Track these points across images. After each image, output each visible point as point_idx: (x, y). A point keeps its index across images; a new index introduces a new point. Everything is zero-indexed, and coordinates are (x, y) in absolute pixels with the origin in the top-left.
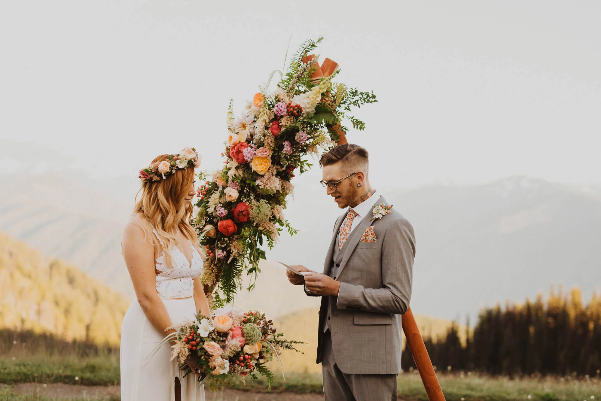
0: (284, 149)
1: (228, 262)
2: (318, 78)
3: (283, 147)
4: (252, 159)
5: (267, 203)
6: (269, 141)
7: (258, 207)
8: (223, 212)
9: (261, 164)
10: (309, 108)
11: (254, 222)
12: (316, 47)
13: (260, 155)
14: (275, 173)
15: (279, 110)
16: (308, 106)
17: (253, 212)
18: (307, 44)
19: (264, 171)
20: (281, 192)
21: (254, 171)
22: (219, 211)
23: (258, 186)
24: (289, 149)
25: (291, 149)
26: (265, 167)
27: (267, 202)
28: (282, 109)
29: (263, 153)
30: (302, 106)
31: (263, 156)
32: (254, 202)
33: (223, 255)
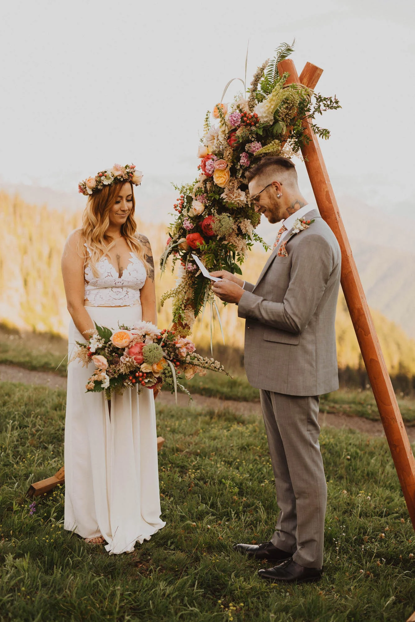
0: (241, 161)
1: (196, 276)
2: (289, 85)
3: (239, 159)
4: (213, 172)
5: (229, 217)
6: (228, 153)
7: (220, 221)
8: (189, 225)
9: (221, 177)
10: (266, 117)
11: (217, 235)
12: (292, 51)
13: (217, 167)
14: (236, 185)
15: (232, 120)
16: (264, 115)
17: (214, 226)
18: (283, 48)
19: (223, 183)
20: (250, 206)
21: (216, 184)
22: (185, 224)
23: (222, 199)
24: (246, 161)
25: (247, 161)
26: (224, 180)
27: (229, 215)
28: (235, 119)
29: (221, 166)
30: (259, 115)
31: (220, 168)
32: (217, 216)
33: (193, 268)
